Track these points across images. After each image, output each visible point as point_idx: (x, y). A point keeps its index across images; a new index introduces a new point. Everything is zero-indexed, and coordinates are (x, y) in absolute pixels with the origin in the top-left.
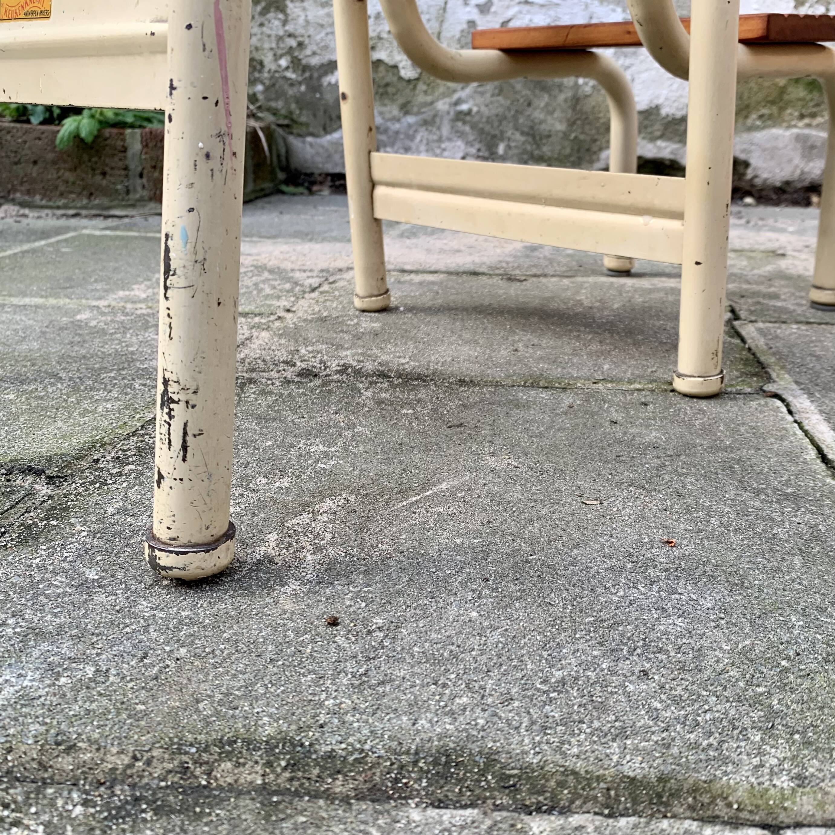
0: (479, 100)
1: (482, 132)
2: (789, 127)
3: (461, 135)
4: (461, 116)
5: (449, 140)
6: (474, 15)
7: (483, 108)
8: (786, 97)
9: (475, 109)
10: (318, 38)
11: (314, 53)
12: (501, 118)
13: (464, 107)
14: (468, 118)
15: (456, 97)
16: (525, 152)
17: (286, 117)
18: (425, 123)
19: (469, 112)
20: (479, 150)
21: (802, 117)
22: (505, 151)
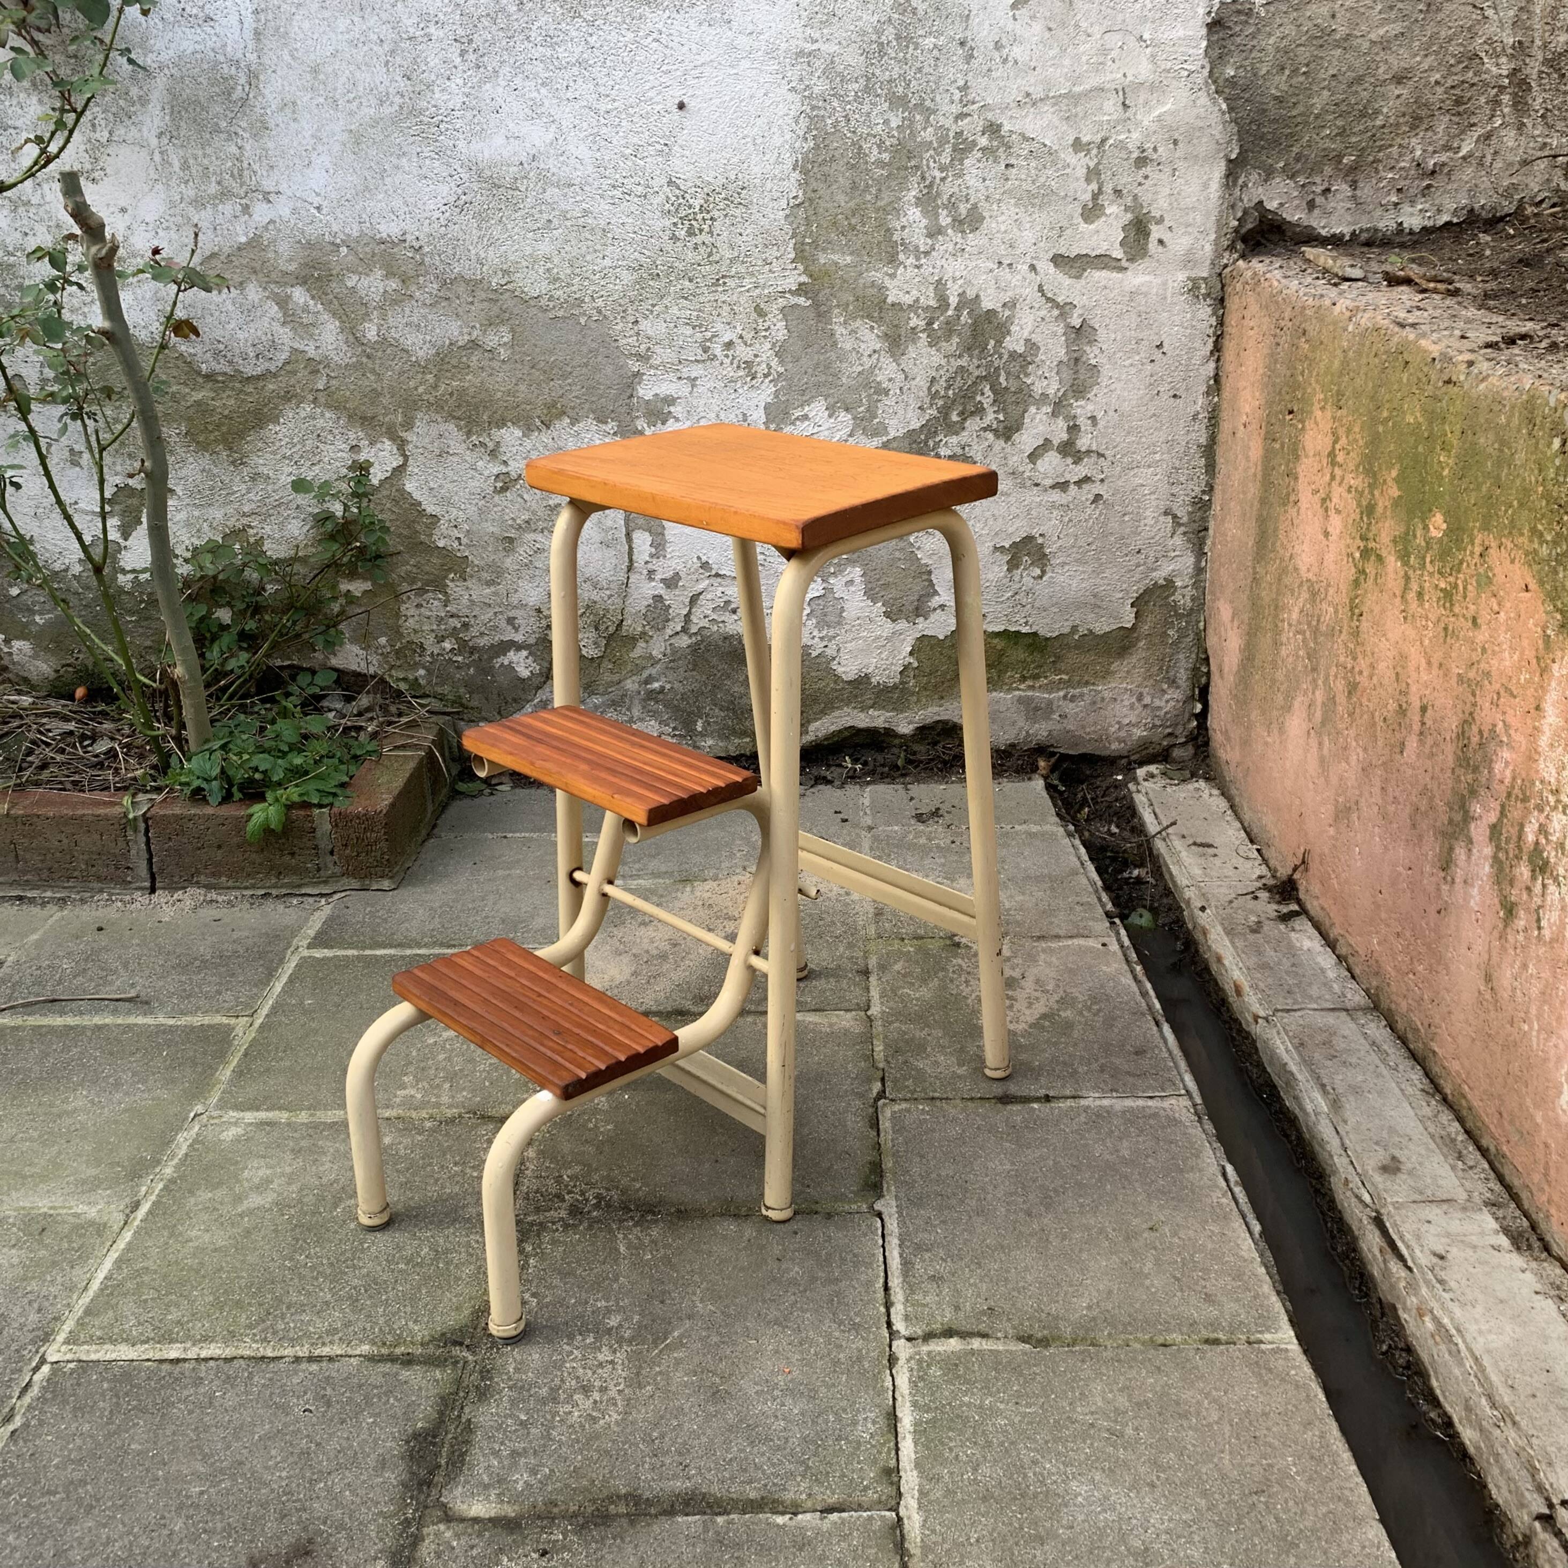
0: (671, 676)
1: (677, 709)
2: (1010, 690)
3: (655, 714)
4: (652, 696)
5: (641, 720)
6: (661, 590)
7: (677, 685)
8: (1005, 660)
9: (668, 686)
10: (485, 617)
11: (482, 634)
12: (697, 694)
13: (656, 685)
14: (661, 696)
15: (645, 674)
16: (726, 727)
17: (454, 702)
18: (614, 704)
19: (662, 690)
20: (674, 729)
21: (1023, 679)
22: (704, 727)
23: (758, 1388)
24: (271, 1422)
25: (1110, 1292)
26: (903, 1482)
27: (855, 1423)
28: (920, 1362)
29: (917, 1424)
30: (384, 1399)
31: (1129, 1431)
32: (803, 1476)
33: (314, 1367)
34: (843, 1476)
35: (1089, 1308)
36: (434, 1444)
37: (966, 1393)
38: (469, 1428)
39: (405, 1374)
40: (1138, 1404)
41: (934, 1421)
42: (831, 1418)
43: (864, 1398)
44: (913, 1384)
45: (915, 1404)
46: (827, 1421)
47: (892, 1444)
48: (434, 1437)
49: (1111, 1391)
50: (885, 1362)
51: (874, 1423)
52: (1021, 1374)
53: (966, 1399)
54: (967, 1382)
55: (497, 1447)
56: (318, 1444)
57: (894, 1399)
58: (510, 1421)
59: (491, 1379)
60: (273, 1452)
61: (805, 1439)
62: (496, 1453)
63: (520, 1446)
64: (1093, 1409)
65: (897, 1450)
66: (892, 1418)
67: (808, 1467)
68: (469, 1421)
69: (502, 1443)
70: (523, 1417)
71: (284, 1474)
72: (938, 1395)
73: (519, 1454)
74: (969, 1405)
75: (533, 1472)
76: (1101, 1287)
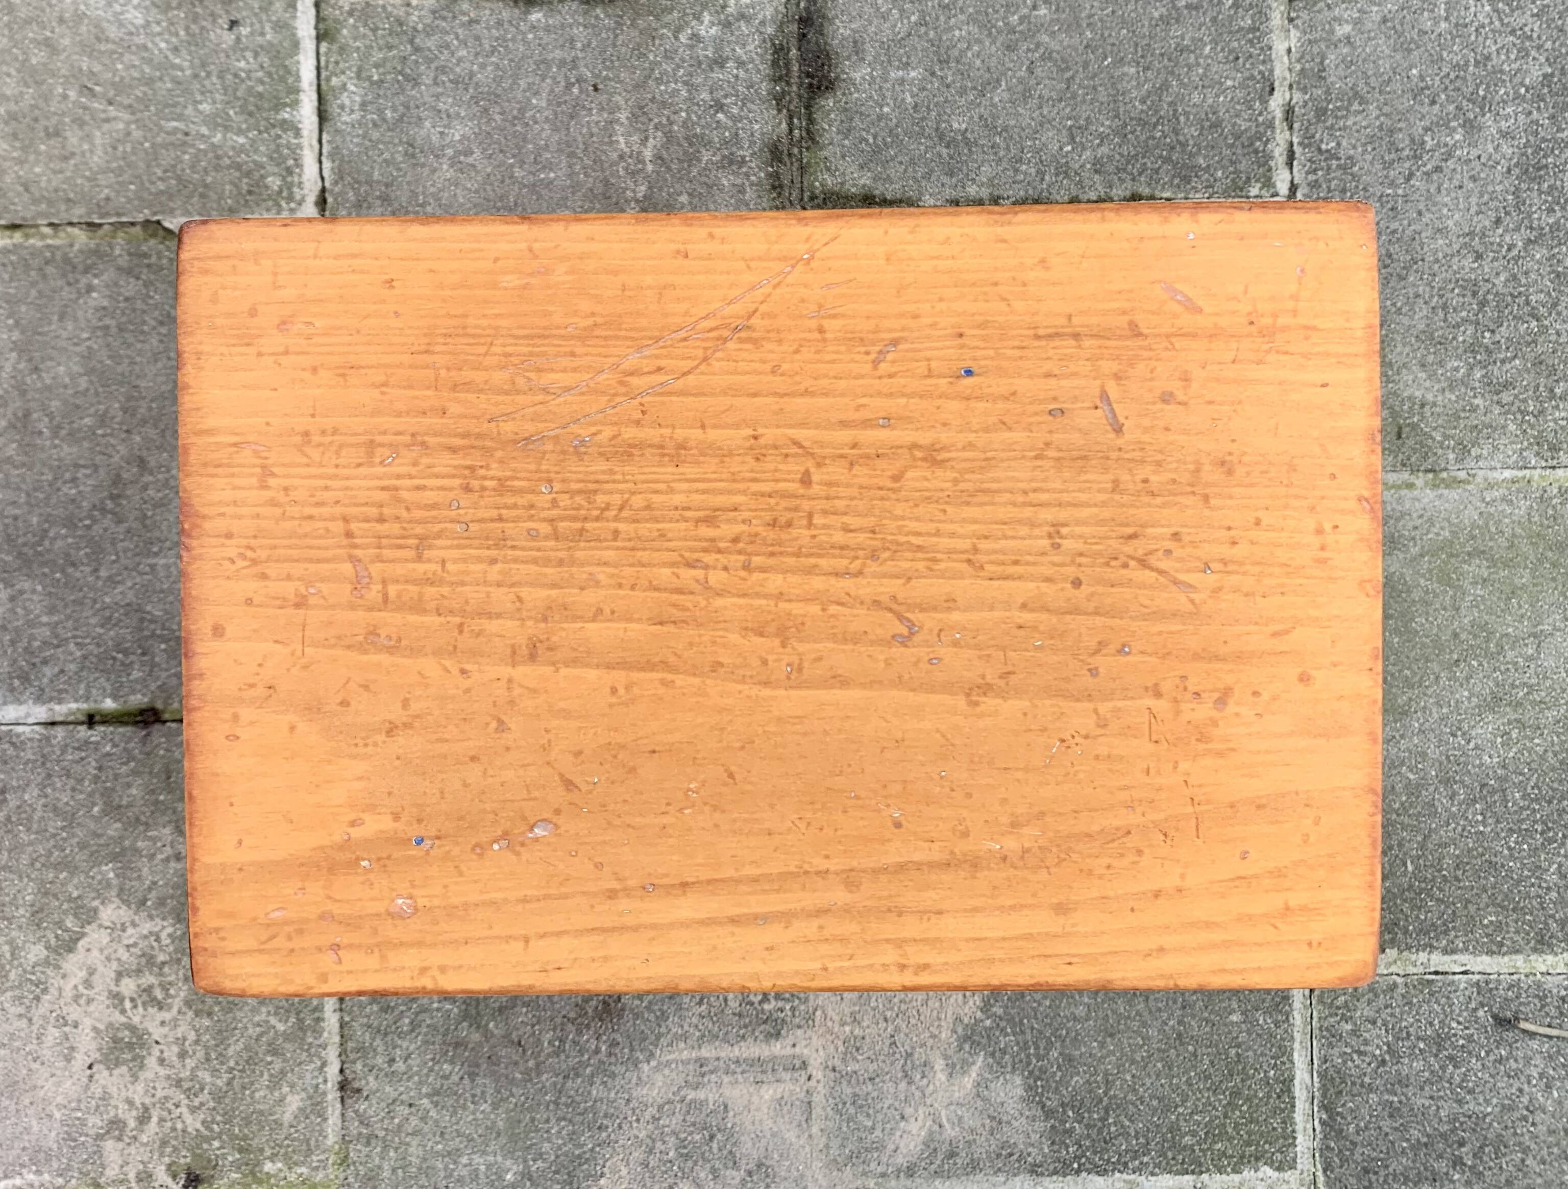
23: (470, 160)
24: (994, 106)
25: (62, 318)
26: (313, 22)
27: (363, 104)
28: (290, 198)
29: (295, 104)
30: (880, 141)
31: (72, 94)
32: (415, 29)
33: (972, 190)
34: (374, 30)
35: (90, 289)
36: (808, 75)
37: (241, 150)
38: (779, 100)
39: (865, 180)
40: (57, 134)
41: (278, 106)
42: (389, 114)
43: (352, 145)
44: (299, 165)
45: (298, 133)
46: (394, 109)
47: (324, 74)
48: (811, 85)
49: (83, 154)
50: (330, 200)
51: (342, 107)
52: (179, 179)
53: (241, 140)
54: (238, 167)
55: (742, 73)
56: (933, 74)
57: (320, 141)
58: (735, 111)
59: (769, 175)
60: (978, 63)
61: (416, 84)
62: (741, 64)
63: (717, 75)
64: (106, 126)
65: (318, 68)
66: (323, 116)
67: (411, 42)
68: (779, 111)
69: (737, 77)
70: (720, 116)
71: (957, 33)
72: (273, 147)
73: (715, 62)
74: (240, 132)
75: (695, 36)
76: (70, 326)
